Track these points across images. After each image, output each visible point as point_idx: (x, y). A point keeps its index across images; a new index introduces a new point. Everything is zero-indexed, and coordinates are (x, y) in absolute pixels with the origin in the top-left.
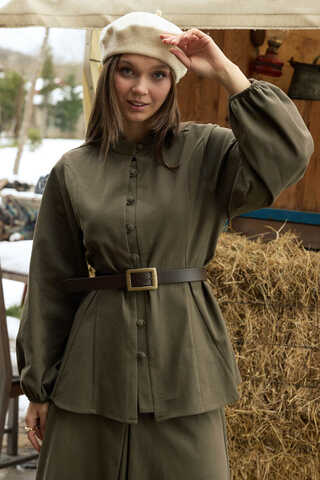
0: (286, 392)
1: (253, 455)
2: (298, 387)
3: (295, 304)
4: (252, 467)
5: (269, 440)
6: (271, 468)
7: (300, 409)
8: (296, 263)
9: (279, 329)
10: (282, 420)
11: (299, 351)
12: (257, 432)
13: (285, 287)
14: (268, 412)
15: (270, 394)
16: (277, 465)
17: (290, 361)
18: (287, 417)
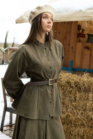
0: (87, 113)
1: (79, 128)
2: (90, 111)
3: (89, 90)
4: (78, 131)
5: (83, 125)
6: (83, 132)
7: (90, 117)
8: (89, 80)
9: (85, 97)
10: (86, 120)
11: (90, 102)
12: (80, 123)
13: (87, 86)
14: (82, 117)
15: (83, 113)
16: (85, 131)
17: (88, 105)
18: (87, 119)
